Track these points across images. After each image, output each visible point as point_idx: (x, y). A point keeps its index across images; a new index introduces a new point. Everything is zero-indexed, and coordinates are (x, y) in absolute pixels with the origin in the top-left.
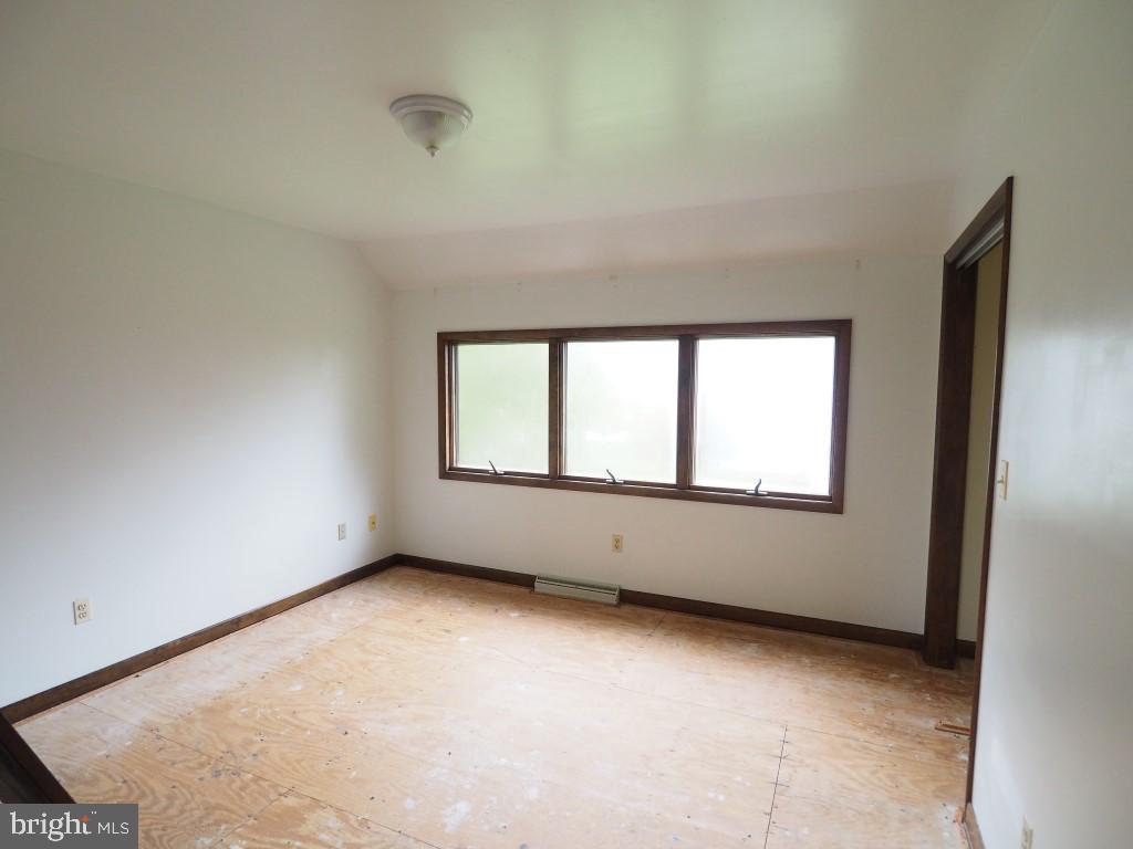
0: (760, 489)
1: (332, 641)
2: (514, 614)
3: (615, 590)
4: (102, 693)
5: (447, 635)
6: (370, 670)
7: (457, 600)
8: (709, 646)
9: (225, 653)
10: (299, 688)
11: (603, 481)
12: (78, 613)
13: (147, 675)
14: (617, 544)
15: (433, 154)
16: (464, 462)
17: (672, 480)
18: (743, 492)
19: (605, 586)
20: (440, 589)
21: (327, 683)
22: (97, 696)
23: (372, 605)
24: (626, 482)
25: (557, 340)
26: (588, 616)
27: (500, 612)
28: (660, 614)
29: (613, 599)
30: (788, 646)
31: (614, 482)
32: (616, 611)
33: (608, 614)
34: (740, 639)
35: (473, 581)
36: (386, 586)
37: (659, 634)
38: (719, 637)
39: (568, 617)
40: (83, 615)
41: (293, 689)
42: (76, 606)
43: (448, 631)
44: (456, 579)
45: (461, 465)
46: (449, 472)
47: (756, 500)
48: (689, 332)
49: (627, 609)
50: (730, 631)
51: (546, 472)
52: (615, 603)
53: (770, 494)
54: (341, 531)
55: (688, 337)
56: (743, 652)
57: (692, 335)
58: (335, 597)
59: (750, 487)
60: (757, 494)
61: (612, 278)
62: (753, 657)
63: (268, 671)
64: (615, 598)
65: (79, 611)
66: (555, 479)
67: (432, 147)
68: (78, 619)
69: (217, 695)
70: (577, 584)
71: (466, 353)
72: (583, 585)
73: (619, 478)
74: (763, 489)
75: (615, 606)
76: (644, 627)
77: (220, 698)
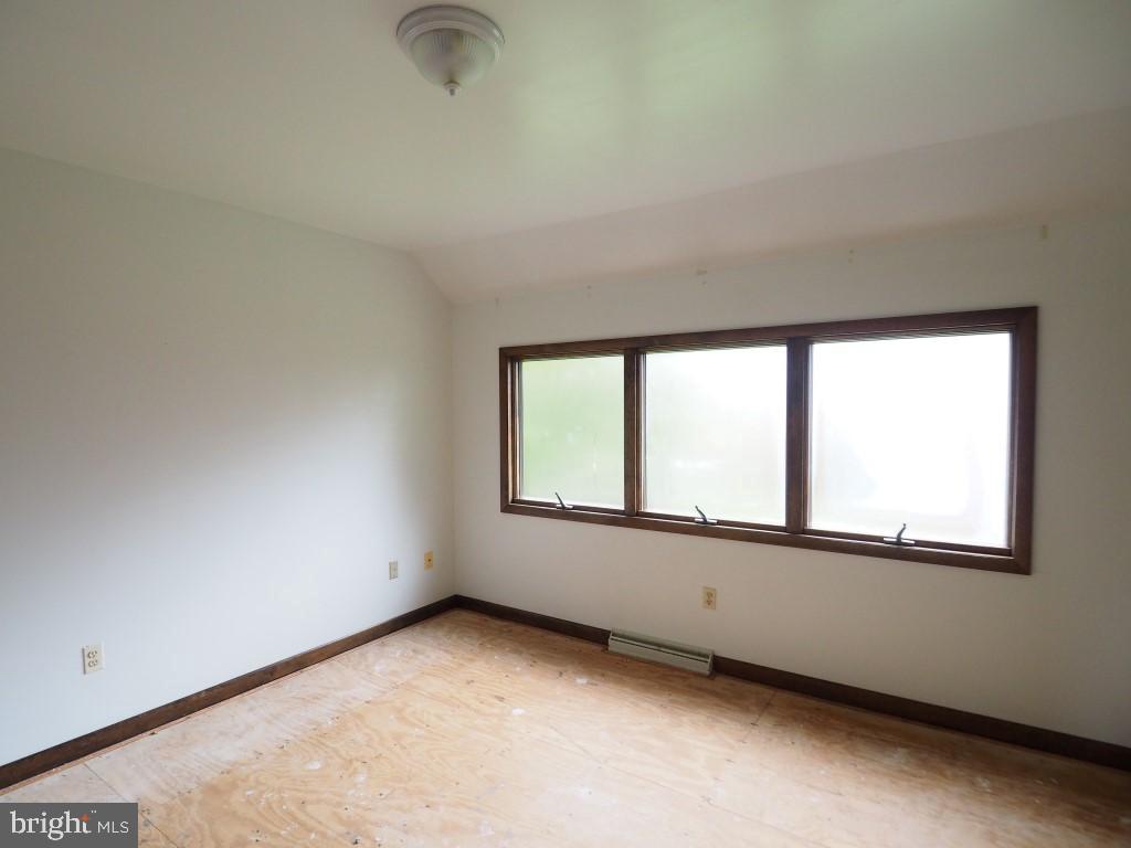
0: (903, 536)
1: (367, 702)
2: (582, 681)
3: (706, 656)
4: (107, 755)
5: (501, 704)
6: (404, 748)
7: (515, 656)
8: (837, 747)
9: (251, 709)
10: (317, 765)
11: (692, 519)
12: (87, 660)
13: (164, 733)
14: (710, 598)
15: (452, 92)
16: (529, 494)
17: (781, 521)
18: (880, 539)
19: (697, 650)
20: (500, 641)
21: (351, 761)
22: (104, 756)
23: (420, 657)
24: (719, 522)
25: (634, 351)
26: (673, 689)
27: (564, 676)
28: (766, 692)
29: (705, 668)
30: (952, 756)
31: (705, 522)
32: (708, 684)
33: (700, 689)
34: (883, 741)
35: (538, 632)
36: (440, 634)
37: (766, 723)
38: (850, 735)
39: (647, 688)
40: (95, 663)
41: (311, 767)
42: (86, 654)
43: (501, 699)
44: (520, 628)
45: (525, 498)
46: (512, 505)
47: (899, 551)
48: (802, 334)
49: (722, 682)
50: (866, 726)
51: (621, 507)
52: (708, 673)
53: (918, 543)
54: (393, 570)
55: (798, 341)
56: (887, 761)
57: (805, 338)
58: (383, 644)
59: (890, 533)
60: (899, 542)
61: (700, 273)
62: (902, 771)
63: (290, 738)
64: (707, 666)
65: (89, 659)
66: (633, 516)
67: (451, 82)
68: (88, 668)
69: (228, 767)
70: (659, 646)
71: (531, 370)
72: (666, 647)
73: (712, 517)
74: (908, 536)
75: (708, 677)
76: (746, 710)
77: (228, 772)
